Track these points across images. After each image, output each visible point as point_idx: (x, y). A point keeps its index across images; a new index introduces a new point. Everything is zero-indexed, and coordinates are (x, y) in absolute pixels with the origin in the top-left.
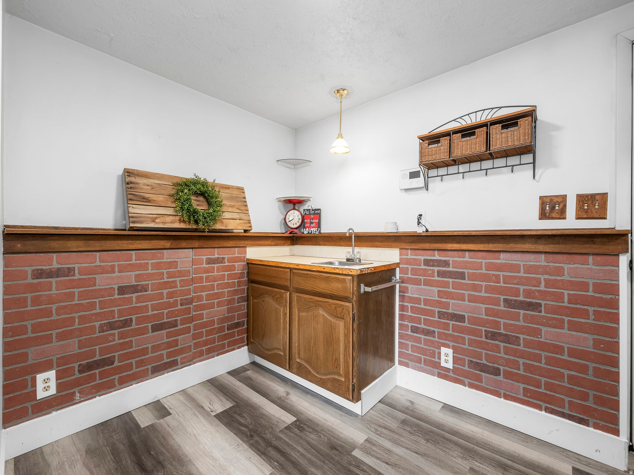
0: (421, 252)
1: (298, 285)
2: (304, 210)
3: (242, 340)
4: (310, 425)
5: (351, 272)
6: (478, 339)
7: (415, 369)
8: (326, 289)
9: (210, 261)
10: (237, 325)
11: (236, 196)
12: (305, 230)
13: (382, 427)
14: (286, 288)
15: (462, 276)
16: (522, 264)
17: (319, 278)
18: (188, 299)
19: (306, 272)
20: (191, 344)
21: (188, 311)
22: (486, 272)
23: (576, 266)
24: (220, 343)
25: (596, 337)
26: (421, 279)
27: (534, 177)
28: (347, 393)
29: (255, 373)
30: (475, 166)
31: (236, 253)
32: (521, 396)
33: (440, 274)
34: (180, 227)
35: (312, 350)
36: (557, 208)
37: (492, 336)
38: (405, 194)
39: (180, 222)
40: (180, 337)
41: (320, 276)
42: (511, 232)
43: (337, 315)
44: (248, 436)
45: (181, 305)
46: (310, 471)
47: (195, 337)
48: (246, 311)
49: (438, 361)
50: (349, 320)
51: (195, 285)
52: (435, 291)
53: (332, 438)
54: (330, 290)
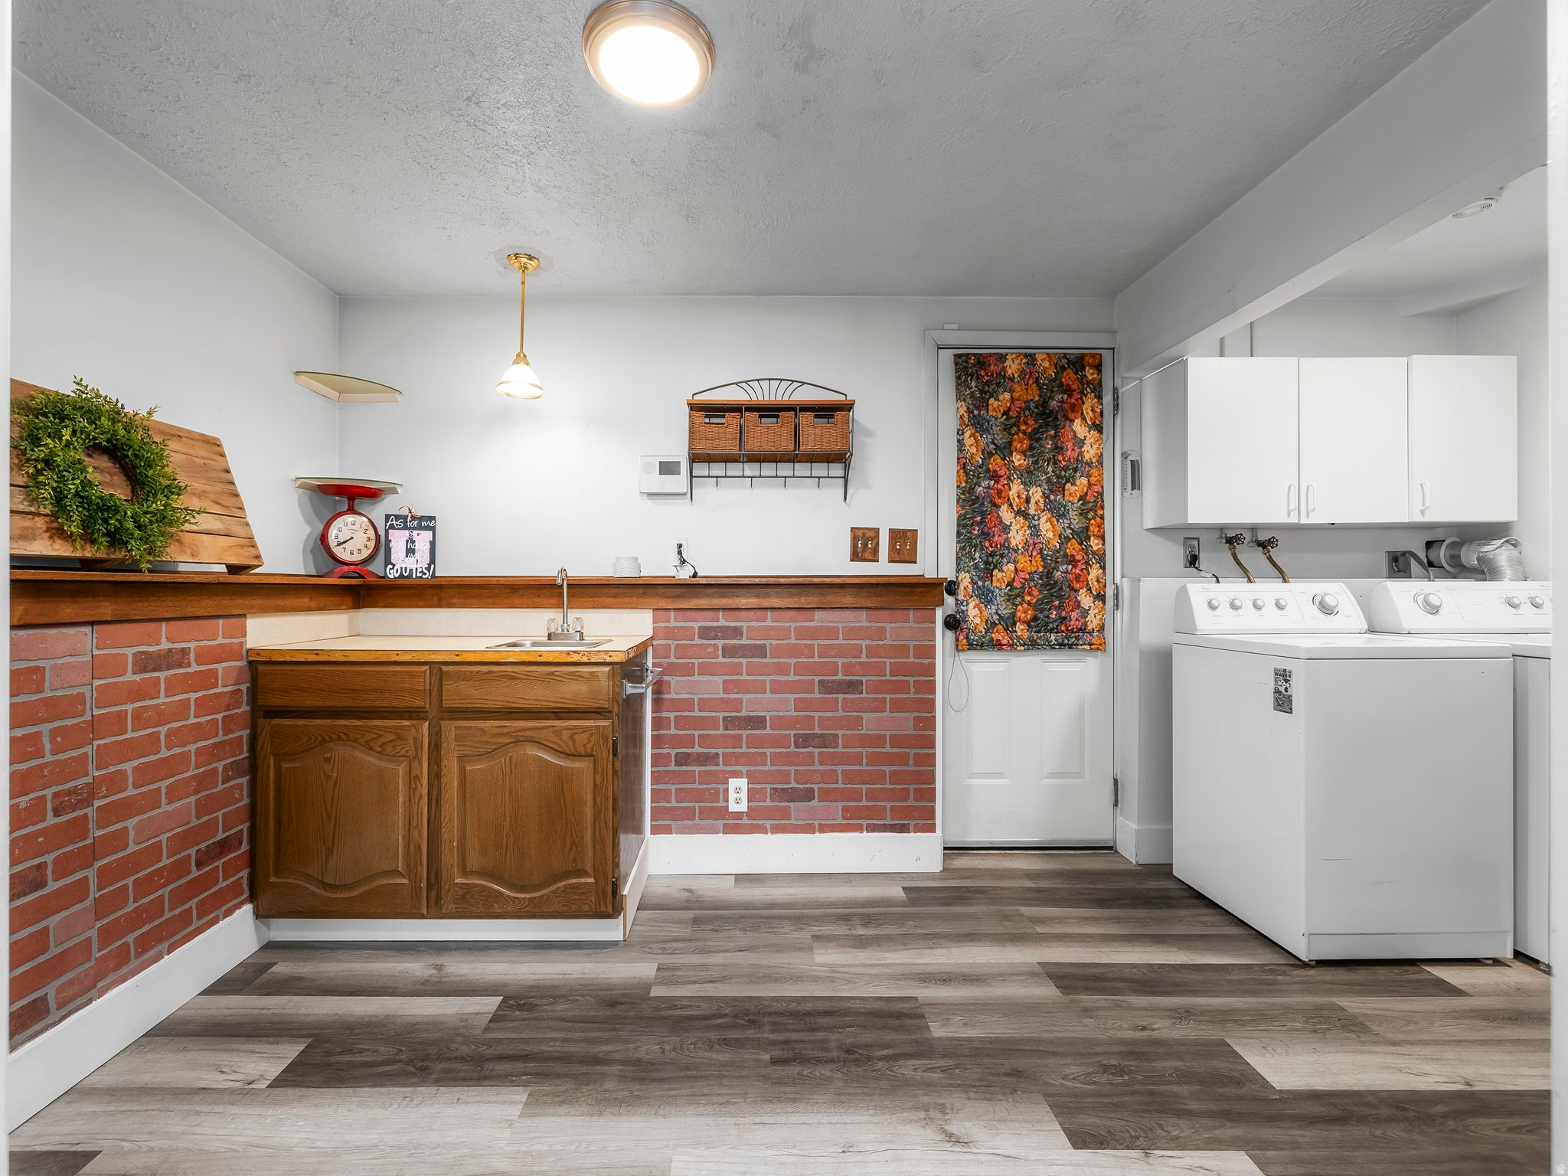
0: (694, 614)
1: (460, 701)
2: (388, 517)
3: (234, 891)
4: (539, 993)
5: (610, 656)
6: (785, 750)
7: (683, 833)
8: (545, 699)
9: (147, 663)
10: (224, 846)
11: (204, 463)
12: (391, 569)
13: (667, 941)
14: (415, 714)
15: (761, 651)
16: (840, 625)
17: (525, 677)
18: (80, 789)
19: (485, 668)
20: (88, 934)
21: (79, 828)
22: (796, 642)
23: (897, 624)
24: (177, 912)
25: (917, 714)
26: (693, 664)
27: (845, 498)
28: (602, 903)
29: (301, 964)
30: (768, 469)
31: (218, 633)
32: (840, 821)
33: (728, 652)
34: (54, 553)
35: (507, 843)
36: (870, 546)
37: (804, 741)
38: (647, 502)
39: (51, 537)
40: (53, 921)
41: (527, 674)
42: (832, 579)
43: (576, 751)
44: (414, 1073)
45: (57, 813)
46: (600, 1052)
47: (101, 908)
48: (246, 801)
49: (724, 804)
50: (605, 755)
51: (101, 742)
52: (718, 682)
53: (600, 993)
54: (557, 700)
